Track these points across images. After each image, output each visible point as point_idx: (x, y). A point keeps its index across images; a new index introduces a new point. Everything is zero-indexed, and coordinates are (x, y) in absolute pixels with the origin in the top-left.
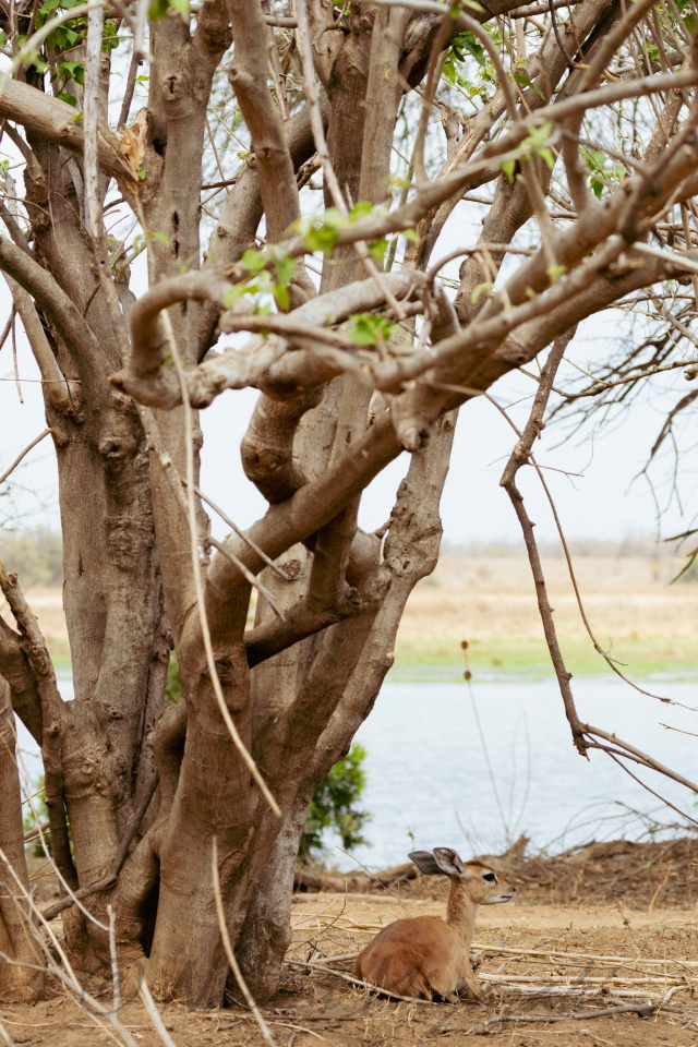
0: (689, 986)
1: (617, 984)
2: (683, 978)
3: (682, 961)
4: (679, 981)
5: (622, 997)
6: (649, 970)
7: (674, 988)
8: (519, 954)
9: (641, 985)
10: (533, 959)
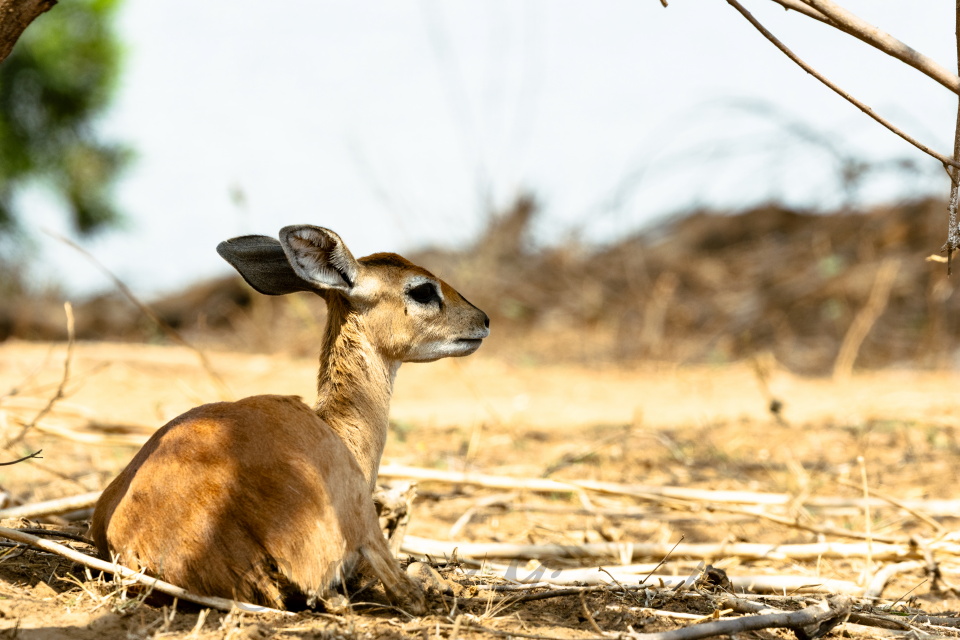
0: (929, 562)
1: (748, 561)
2: (913, 544)
3: (912, 501)
4: (902, 550)
5: (759, 591)
6: (830, 525)
7: (892, 568)
8: (505, 490)
9: (809, 561)
10: (539, 503)
